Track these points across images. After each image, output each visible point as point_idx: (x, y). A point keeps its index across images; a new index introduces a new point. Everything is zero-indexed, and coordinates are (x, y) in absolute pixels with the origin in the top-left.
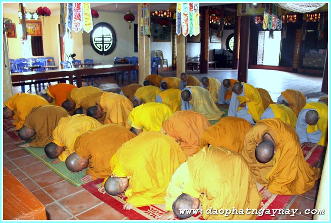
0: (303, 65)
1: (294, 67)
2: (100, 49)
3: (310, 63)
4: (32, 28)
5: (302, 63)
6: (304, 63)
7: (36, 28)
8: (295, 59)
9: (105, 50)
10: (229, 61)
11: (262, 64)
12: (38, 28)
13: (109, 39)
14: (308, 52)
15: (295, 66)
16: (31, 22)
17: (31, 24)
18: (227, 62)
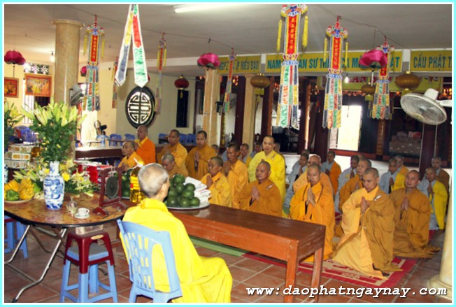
0: (390, 151)
1: (378, 154)
2: (136, 120)
3: (398, 149)
4: (39, 85)
5: (388, 149)
6: (391, 148)
7: (43, 86)
8: (379, 142)
9: (142, 122)
10: (292, 143)
11: (335, 148)
12: (46, 86)
13: (147, 108)
14: (396, 134)
15: (379, 151)
16: (39, 78)
17: (38, 80)
18: (289, 145)
